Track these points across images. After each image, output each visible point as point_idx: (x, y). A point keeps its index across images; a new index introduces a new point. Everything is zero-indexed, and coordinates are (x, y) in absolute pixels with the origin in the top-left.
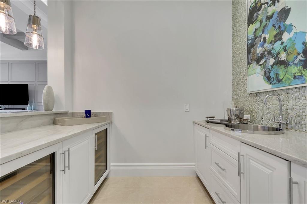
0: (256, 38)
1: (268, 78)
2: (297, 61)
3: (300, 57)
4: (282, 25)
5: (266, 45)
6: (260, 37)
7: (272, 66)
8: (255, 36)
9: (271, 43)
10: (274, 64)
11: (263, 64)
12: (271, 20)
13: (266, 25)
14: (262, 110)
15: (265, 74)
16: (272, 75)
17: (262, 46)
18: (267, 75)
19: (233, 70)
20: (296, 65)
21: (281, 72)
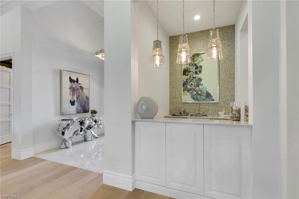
0: (188, 82)
1: (194, 98)
2: (204, 95)
3: (205, 94)
4: (199, 82)
5: (192, 86)
6: (190, 82)
7: (195, 94)
8: (187, 81)
9: (195, 86)
10: (196, 94)
11: (191, 93)
12: (195, 79)
13: (192, 80)
14: (189, 109)
15: (192, 96)
16: (195, 97)
17: (191, 86)
18: (193, 97)
19: (170, 91)
20: (204, 96)
21: (199, 97)
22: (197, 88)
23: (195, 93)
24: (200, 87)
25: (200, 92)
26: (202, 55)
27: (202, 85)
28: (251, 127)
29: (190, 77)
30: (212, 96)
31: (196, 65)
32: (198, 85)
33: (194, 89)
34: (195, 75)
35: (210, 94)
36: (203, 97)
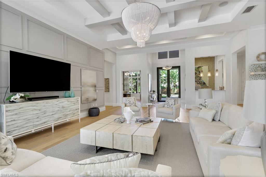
22: (200, 81)
23: (199, 82)
24: (201, 80)
25: (201, 82)
26: (202, 67)
27: (202, 79)
28: (225, 91)
29: (197, 76)
30: (205, 84)
31: (199, 71)
32: (200, 79)
33: (198, 81)
34: (199, 75)
35: (205, 83)
36: (202, 84)
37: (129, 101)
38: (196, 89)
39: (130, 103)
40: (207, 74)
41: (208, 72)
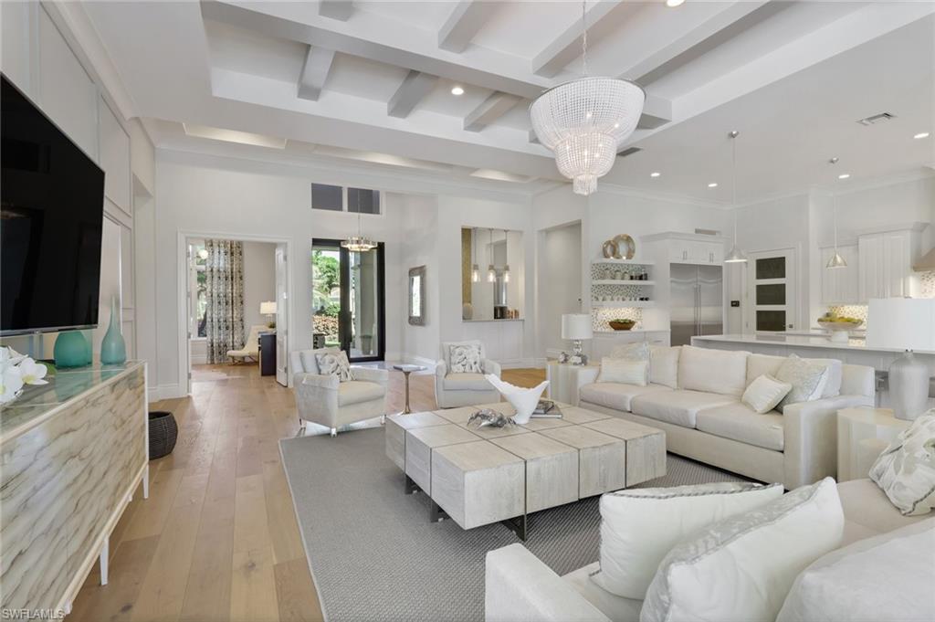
37: (332, 365)
38: (464, 318)
39: (338, 371)
40: (487, 275)
41: (490, 269)
